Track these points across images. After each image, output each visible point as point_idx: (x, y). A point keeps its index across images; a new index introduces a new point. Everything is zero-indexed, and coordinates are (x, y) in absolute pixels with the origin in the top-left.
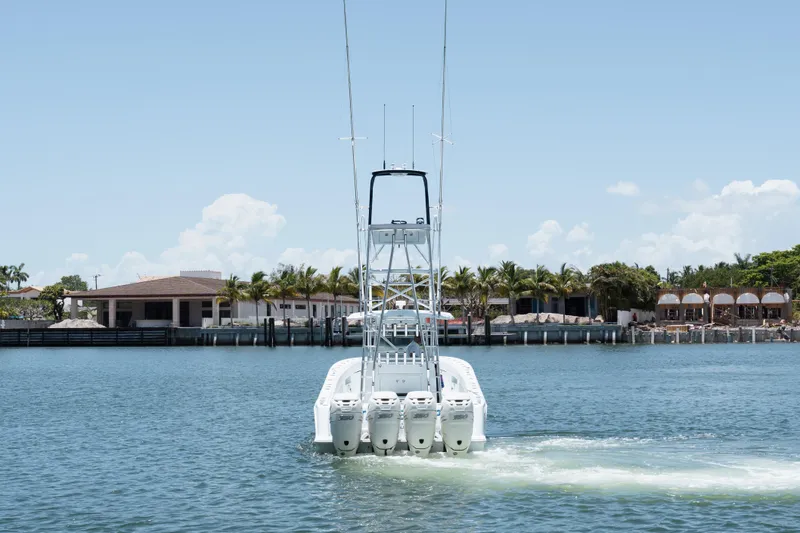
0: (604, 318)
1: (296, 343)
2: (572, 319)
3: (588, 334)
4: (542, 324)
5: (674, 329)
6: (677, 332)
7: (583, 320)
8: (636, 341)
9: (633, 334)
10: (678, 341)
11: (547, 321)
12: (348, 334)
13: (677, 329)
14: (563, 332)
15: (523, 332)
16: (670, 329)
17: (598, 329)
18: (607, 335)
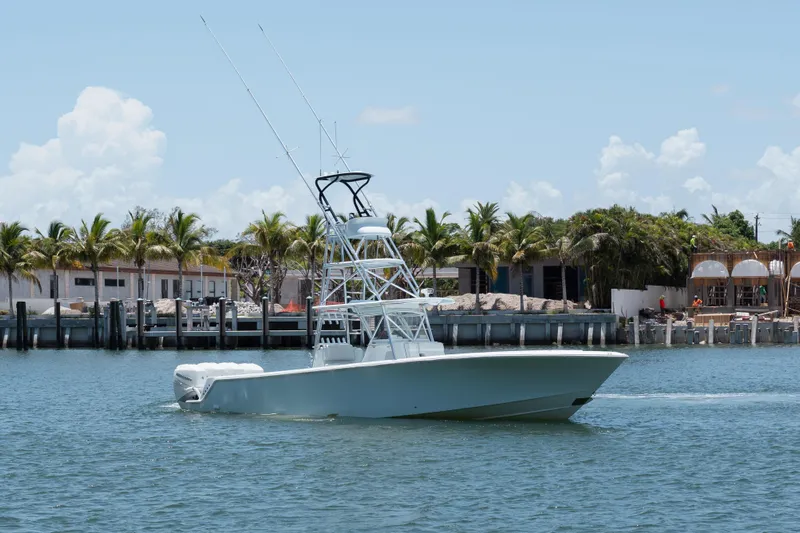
0: (592, 303)
1: (73, 344)
2: (537, 303)
3: (560, 330)
4: (485, 312)
5: (706, 320)
6: (711, 326)
7: (555, 305)
8: (641, 342)
9: (636, 330)
10: (711, 340)
11: (495, 308)
12: (148, 328)
13: (712, 321)
14: (518, 326)
15: (450, 326)
16: (699, 320)
17: (578, 321)
18: (591, 331)
